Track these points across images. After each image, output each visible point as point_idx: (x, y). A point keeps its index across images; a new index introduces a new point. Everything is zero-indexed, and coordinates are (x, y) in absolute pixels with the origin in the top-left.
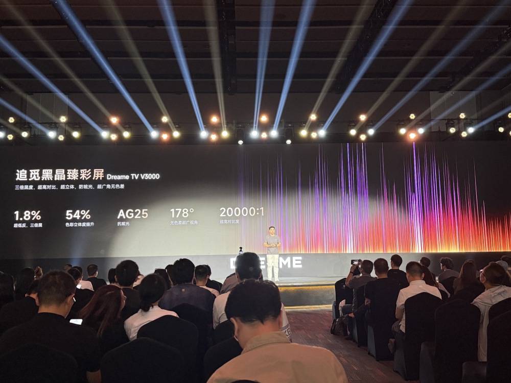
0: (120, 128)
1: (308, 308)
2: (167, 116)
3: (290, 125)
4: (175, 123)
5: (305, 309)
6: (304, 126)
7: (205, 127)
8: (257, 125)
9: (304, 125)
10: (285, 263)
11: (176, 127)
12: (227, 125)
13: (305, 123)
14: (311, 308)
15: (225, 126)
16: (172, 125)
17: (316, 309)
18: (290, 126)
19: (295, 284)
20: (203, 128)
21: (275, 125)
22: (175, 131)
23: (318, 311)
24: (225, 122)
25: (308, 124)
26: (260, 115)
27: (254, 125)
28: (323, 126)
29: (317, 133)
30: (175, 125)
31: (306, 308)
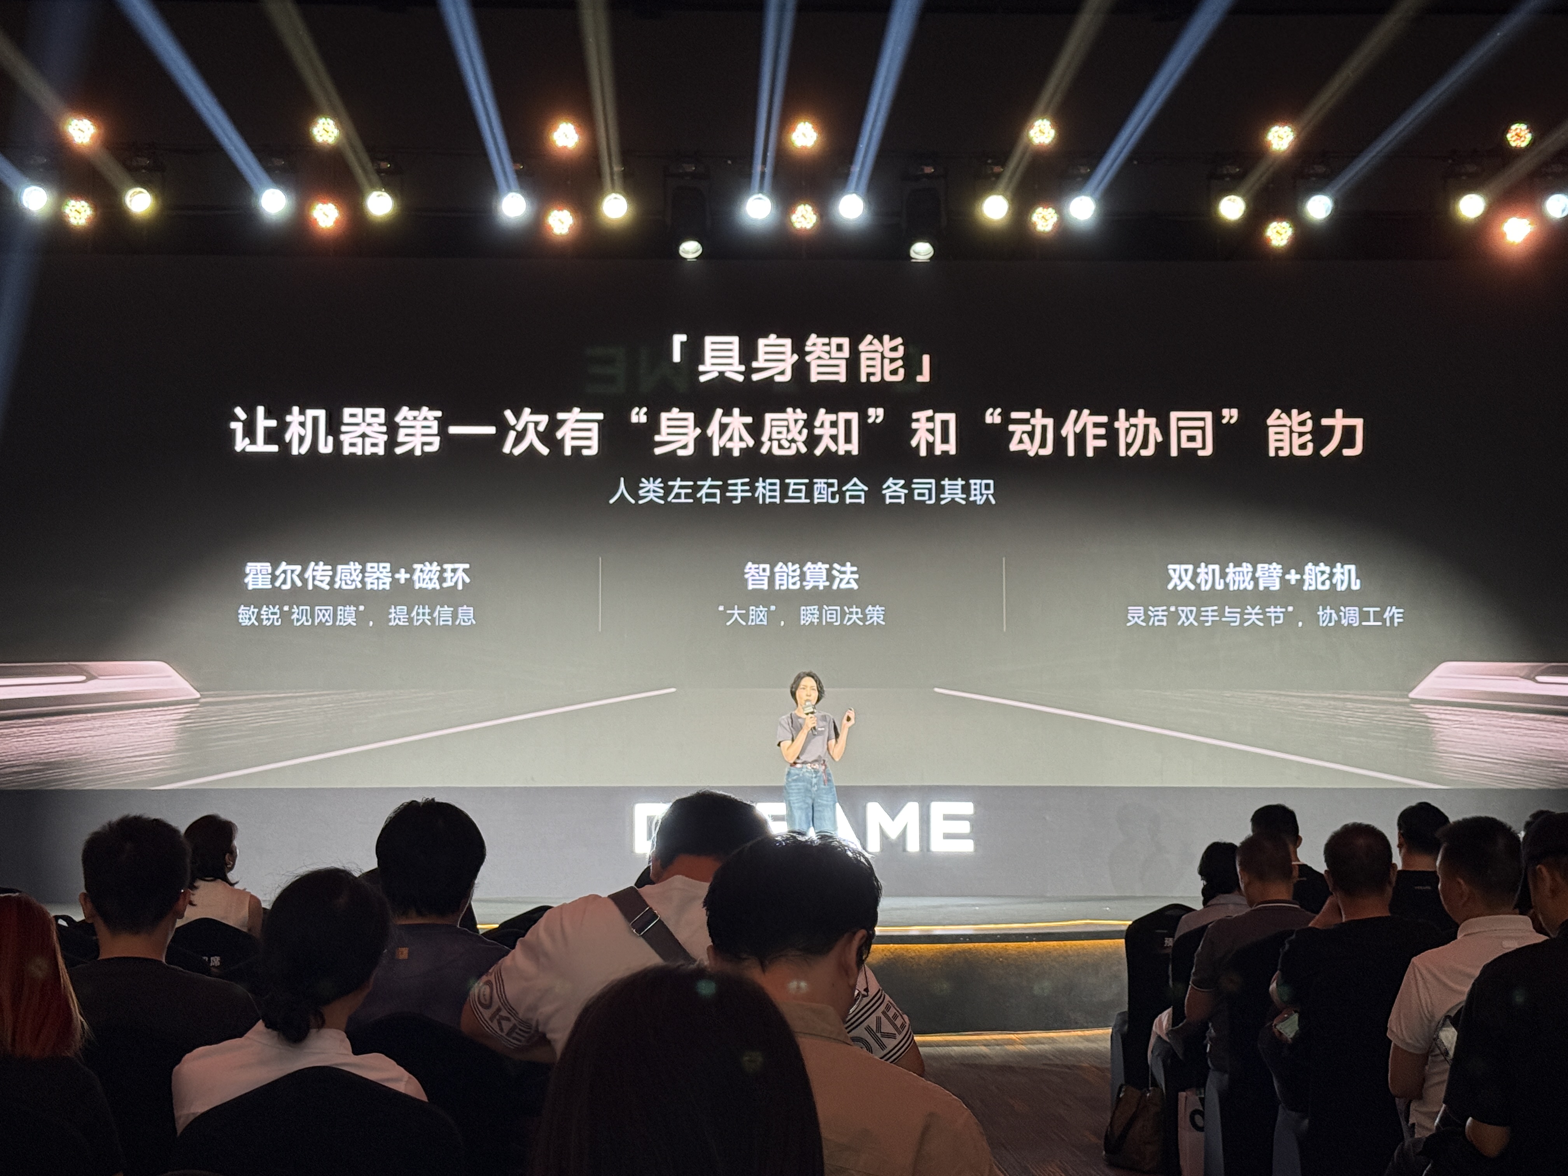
0: (113, 171)
1: (997, 1043)
2: (335, 116)
3: (929, 170)
4: (374, 152)
5: (984, 1049)
6: (998, 176)
7: (518, 173)
8: (769, 170)
9: (997, 169)
10: (893, 834)
11: (379, 171)
12: (624, 162)
13: (1003, 159)
14: (1012, 1042)
15: (617, 169)
16: (358, 163)
17: (1035, 1047)
18: (928, 176)
19: (938, 930)
20: (512, 177)
21: (856, 169)
22: (374, 187)
23: (1042, 1056)
24: (615, 148)
25: (1015, 164)
26: (786, 122)
27: (758, 168)
28: (1087, 177)
29: (1059, 211)
30: (374, 159)
31: (987, 1044)
